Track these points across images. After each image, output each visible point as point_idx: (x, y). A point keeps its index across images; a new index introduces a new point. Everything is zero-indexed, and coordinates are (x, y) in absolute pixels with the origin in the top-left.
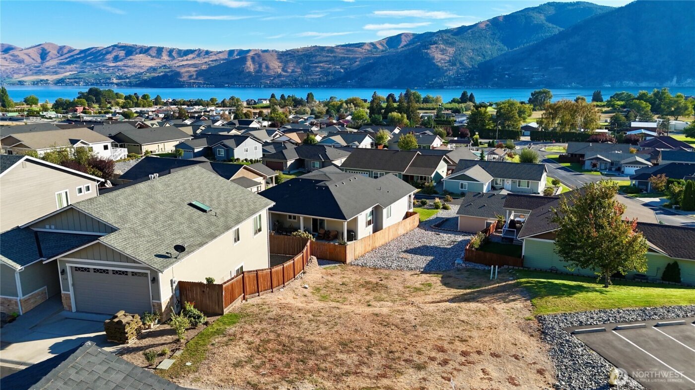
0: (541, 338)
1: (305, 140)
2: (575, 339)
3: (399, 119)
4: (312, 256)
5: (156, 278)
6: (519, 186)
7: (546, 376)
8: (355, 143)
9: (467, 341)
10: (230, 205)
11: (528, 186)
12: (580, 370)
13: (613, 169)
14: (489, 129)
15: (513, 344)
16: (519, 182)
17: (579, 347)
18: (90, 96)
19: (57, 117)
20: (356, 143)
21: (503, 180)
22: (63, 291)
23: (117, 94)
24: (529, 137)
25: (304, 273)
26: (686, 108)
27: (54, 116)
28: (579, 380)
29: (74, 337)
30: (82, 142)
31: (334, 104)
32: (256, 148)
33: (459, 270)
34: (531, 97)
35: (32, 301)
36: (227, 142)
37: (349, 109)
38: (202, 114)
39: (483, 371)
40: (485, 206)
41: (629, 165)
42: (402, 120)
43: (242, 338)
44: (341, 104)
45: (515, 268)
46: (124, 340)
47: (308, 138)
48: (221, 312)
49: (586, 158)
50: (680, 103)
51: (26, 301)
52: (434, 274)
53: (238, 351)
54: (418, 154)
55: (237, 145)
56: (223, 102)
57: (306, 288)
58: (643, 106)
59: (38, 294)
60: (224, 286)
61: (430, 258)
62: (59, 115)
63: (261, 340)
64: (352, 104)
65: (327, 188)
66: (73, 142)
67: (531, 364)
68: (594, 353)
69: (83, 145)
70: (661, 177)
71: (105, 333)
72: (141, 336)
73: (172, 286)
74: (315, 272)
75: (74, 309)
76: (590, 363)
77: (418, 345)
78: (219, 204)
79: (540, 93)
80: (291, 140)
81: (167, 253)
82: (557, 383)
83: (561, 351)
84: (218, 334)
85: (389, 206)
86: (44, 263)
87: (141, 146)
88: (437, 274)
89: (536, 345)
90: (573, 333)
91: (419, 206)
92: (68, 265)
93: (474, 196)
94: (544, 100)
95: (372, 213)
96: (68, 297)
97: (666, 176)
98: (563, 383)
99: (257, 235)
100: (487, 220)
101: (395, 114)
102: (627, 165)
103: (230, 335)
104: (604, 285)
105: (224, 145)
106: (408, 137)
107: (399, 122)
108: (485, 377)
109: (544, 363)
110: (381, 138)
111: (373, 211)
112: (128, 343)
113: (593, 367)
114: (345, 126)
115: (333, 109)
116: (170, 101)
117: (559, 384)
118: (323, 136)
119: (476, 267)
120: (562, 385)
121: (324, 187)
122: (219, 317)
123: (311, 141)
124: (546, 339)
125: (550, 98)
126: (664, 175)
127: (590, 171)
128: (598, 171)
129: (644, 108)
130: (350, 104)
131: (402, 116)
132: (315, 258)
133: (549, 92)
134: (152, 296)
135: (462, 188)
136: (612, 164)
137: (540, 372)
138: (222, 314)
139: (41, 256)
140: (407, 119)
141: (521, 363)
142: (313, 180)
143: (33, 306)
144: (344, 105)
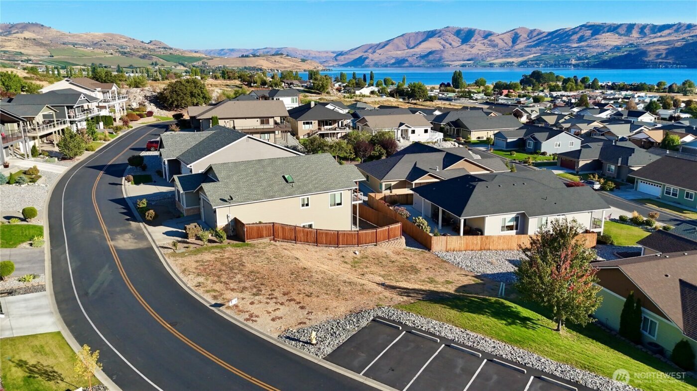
2: (364, 323)
4: (402, 237)
5: (216, 211)
18: (531, 79)
22: (201, 209)
23: (557, 77)
25: (376, 245)
27: (480, 98)
30: (406, 126)
32: (572, 144)
35: (192, 211)
36: (538, 136)
39: (277, 309)
47: (666, 137)
51: (187, 210)
55: (548, 138)
60: (246, 226)
65: (474, 187)
67: (308, 319)
73: (228, 218)
76: (336, 333)
83: (339, 322)
87: (470, 132)
90: (373, 320)
92: (201, 196)
95: (516, 219)
98: (294, 331)
99: (334, 207)
108: (269, 311)
111: (517, 216)
112: (188, 239)
116: (610, 84)
122: (241, 243)
124: (351, 315)
132: (403, 240)
137: (301, 323)
138: (245, 242)
143: (192, 214)
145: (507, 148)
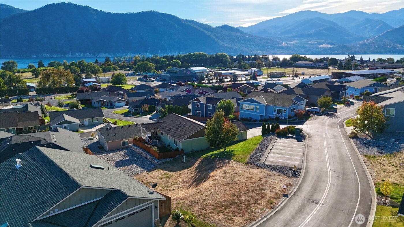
2: (267, 164)
5: (157, 207)
6: (92, 121)
7: (282, 176)
11: (97, 121)
12: (283, 171)
16: (92, 119)
17: (272, 166)
21: (83, 120)
24: (35, 92)
26: (99, 70)
28: (289, 173)
40: (116, 134)
48: (170, 213)
49: (93, 101)
54: (18, 113)
58: (77, 69)
61: (135, 165)
76: (281, 168)
79: (9, 63)
83: (272, 169)
89: (264, 170)
90: (263, 163)
94: (13, 67)
97: (148, 105)
100: (122, 140)
102: (116, 102)
109: (275, 173)
117: (288, 176)
125: (16, 66)
134: (154, 217)
135: (65, 128)
137: (279, 176)
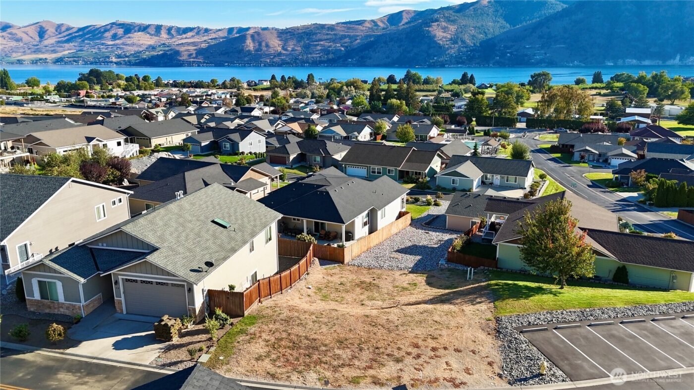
0: (496, 336)
1: (306, 130)
2: (522, 337)
3: (398, 106)
4: (314, 258)
5: (191, 289)
6: (507, 181)
7: (494, 367)
8: (354, 133)
9: (437, 338)
10: (246, 220)
11: (515, 182)
12: (520, 362)
13: (601, 161)
14: (486, 117)
15: (473, 341)
16: (507, 177)
17: (523, 344)
18: (91, 77)
19: (61, 101)
20: (356, 133)
21: (493, 176)
22: (116, 297)
23: (117, 75)
24: (525, 124)
25: (308, 274)
26: (683, 92)
27: (58, 100)
28: (518, 371)
29: (130, 336)
30: (97, 140)
31: (334, 87)
32: (260, 142)
33: (442, 270)
34: (531, 79)
35: (91, 305)
36: (232, 136)
37: (349, 92)
38: (204, 98)
39: (447, 363)
40: (470, 206)
41: (615, 157)
42: (401, 107)
43: (260, 337)
44: (342, 87)
45: (490, 268)
46: (170, 338)
47: (309, 128)
48: (242, 314)
49: (575, 150)
50: (677, 87)
51: (87, 306)
52: (420, 274)
53: (258, 348)
54: (414, 150)
55: (242, 139)
56: (224, 83)
57: (310, 288)
58: (641, 89)
59: (95, 300)
60: (245, 293)
61: (418, 257)
62: (63, 99)
63: (276, 338)
64: (352, 86)
65: (327, 193)
66: (89, 139)
67: (484, 357)
68: (534, 348)
69: (98, 142)
70: (640, 172)
71: (154, 332)
72: (182, 335)
73: (203, 294)
74: (317, 273)
75: (125, 312)
76: (529, 357)
77: (398, 342)
78: (237, 219)
79: (539, 75)
80: (293, 131)
81: (199, 268)
82: (501, 373)
83: (509, 347)
84: (242, 334)
85: (383, 209)
86: (101, 276)
87: (150, 139)
88: (423, 273)
89: (491, 341)
90: (521, 332)
91: (413, 203)
92: (120, 277)
93: (461, 196)
94: (544, 82)
95: (368, 215)
96: (120, 302)
97: (645, 172)
98: (506, 373)
99: (268, 244)
100: (472, 219)
101: (394, 101)
102: (613, 157)
103: (251, 334)
104: (559, 287)
105: (230, 139)
106: (406, 128)
107: (398, 108)
108: (447, 368)
109: (494, 357)
110: (380, 128)
111: (368, 213)
112: (172, 341)
113: (531, 360)
114: (345, 112)
115: (334, 91)
116: (171, 82)
117: (502, 373)
118: (324, 126)
119: (457, 268)
120: (504, 374)
121: (324, 192)
122: (241, 318)
123: (312, 132)
124: (500, 337)
125: (549, 80)
126: (643, 170)
127: (578, 162)
128: (586, 163)
129: (642, 91)
130: (351, 87)
131: (401, 103)
132: (317, 259)
133: (549, 74)
134: (188, 302)
135: (453, 183)
136: (600, 155)
137: (490, 364)
138: (243, 316)
139: (98, 270)
140: (406, 105)
141: (477, 357)
142: (315, 185)
143: (92, 310)
144: (345, 88)
145: (202, 152)
